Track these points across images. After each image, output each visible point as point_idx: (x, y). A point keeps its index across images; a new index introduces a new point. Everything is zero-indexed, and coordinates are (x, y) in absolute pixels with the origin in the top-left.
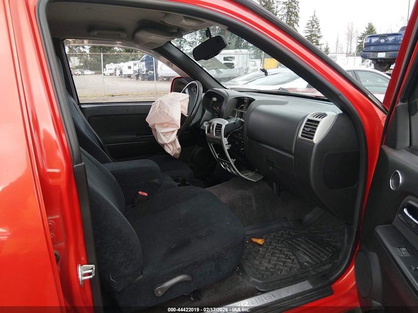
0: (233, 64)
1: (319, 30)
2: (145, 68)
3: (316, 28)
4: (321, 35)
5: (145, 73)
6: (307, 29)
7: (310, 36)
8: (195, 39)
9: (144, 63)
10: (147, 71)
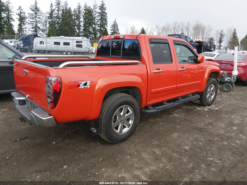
0: (82, 45)
1: (118, 30)
2: (22, 44)
3: (116, 29)
4: (119, 32)
5: (22, 47)
6: (111, 29)
7: (113, 32)
8: (46, 27)
9: (22, 41)
10: (24, 47)
